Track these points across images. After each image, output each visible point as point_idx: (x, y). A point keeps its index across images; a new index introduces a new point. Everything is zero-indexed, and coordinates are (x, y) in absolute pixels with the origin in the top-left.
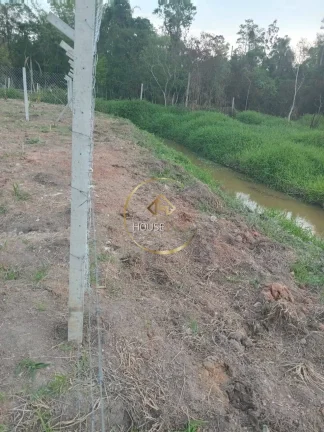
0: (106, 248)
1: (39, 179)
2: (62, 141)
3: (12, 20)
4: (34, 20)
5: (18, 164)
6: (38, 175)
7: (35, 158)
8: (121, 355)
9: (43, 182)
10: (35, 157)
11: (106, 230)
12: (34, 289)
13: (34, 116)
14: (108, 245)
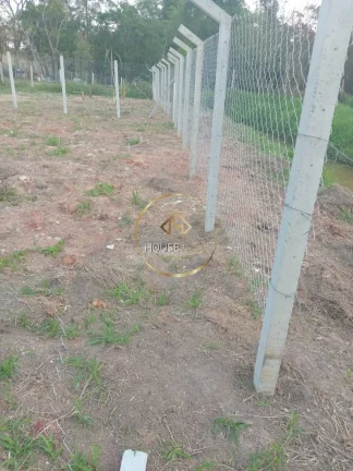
0: (257, 270)
1: (153, 184)
2: (162, 140)
3: (93, 10)
4: (114, 9)
5: (127, 168)
6: (152, 181)
7: (142, 161)
8: (334, 418)
9: (158, 189)
10: (140, 159)
11: (248, 247)
12: (195, 320)
13: (125, 113)
14: (258, 266)
